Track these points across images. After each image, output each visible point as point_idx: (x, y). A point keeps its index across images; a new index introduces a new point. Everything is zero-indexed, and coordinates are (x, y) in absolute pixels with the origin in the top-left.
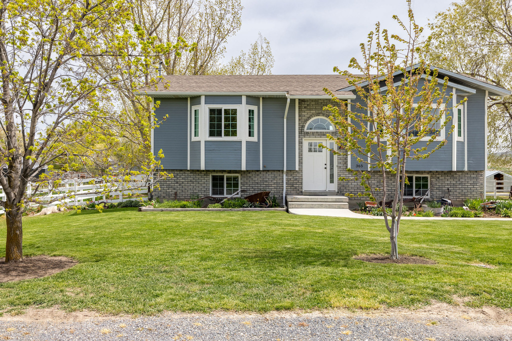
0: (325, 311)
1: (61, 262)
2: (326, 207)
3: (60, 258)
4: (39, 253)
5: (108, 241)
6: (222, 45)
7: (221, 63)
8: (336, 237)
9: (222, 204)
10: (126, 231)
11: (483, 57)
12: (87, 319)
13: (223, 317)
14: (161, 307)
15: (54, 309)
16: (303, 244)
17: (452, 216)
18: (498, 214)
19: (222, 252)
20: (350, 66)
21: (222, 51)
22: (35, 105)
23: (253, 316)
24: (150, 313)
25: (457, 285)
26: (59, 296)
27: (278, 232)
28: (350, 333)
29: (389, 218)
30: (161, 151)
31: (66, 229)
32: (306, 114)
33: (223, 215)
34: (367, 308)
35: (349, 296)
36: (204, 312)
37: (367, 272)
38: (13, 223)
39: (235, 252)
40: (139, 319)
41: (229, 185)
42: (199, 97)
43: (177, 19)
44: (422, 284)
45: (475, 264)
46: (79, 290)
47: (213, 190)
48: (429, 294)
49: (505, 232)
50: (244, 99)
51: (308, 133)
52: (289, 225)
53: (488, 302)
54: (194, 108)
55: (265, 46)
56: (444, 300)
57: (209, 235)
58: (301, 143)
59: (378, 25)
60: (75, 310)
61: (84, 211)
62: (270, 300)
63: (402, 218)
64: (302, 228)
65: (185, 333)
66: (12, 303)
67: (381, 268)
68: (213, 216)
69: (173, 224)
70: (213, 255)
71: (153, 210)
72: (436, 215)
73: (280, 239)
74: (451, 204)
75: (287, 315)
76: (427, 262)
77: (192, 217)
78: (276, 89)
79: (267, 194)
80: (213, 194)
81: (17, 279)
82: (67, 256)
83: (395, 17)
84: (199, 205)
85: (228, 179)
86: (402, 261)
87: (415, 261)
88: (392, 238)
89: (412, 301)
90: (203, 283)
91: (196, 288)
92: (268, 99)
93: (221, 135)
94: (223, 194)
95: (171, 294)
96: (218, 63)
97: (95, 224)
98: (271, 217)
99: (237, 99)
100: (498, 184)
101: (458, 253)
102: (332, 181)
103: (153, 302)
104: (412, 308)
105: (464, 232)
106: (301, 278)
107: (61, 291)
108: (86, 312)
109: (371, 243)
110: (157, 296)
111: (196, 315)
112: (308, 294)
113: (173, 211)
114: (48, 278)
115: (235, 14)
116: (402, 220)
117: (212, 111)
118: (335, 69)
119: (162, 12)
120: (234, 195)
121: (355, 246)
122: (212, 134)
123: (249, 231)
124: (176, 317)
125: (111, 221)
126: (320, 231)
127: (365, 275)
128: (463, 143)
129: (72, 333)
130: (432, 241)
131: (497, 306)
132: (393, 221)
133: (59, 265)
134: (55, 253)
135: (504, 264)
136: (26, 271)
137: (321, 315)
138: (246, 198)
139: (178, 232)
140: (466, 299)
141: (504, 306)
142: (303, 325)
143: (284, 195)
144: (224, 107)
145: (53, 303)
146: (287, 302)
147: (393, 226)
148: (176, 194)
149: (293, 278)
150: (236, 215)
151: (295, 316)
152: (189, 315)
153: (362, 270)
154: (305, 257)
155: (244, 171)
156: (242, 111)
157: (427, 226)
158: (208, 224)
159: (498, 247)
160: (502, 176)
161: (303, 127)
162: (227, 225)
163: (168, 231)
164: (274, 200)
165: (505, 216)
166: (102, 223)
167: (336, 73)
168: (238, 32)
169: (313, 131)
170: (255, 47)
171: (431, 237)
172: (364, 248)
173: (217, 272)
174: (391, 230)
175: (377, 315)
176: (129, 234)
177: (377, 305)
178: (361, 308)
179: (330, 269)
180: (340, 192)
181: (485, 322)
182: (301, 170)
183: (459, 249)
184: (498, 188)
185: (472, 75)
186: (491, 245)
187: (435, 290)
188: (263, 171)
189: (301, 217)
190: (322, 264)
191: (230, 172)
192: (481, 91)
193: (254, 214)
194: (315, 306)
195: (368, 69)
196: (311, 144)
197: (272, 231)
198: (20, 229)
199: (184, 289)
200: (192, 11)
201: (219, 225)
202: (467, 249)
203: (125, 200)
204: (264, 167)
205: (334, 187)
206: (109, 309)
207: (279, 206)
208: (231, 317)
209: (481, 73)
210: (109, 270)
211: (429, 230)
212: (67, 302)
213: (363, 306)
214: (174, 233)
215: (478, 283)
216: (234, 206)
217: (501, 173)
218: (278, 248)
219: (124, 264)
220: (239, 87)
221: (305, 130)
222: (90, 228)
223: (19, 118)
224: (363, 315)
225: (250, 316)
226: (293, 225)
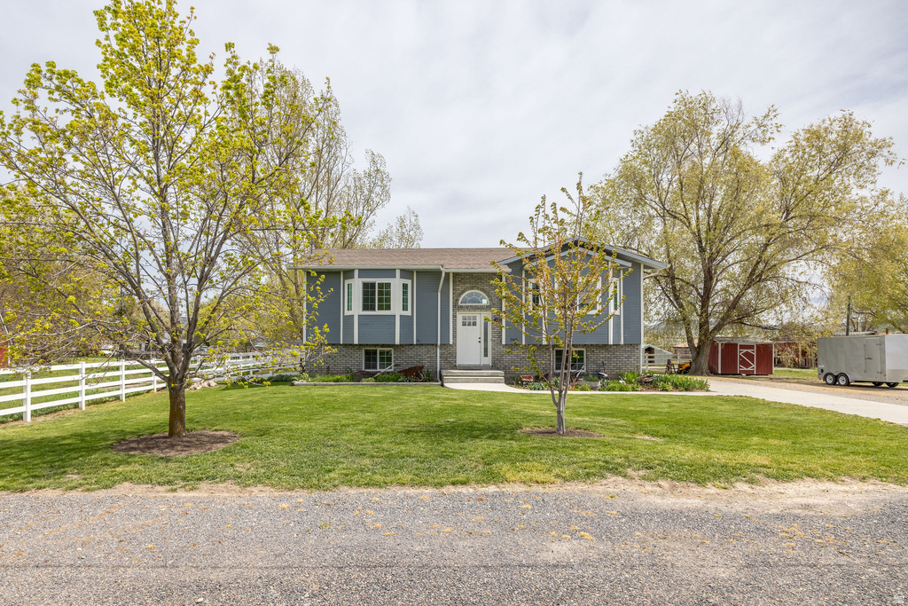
0: (501, 485)
1: (223, 436)
2: (482, 382)
3: (222, 433)
4: (200, 427)
5: (267, 415)
6: (371, 218)
7: (370, 236)
8: (497, 410)
9: (375, 378)
10: (283, 406)
11: (635, 230)
12: (262, 494)
13: (400, 492)
14: (337, 482)
15: (228, 484)
16: (466, 418)
17: (609, 390)
18: (655, 388)
19: (386, 426)
20: (518, 239)
21: (371, 225)
22: (200, 280)
23: (430, 490)
24: (325, 488)
25: (627, 457)
26: (229, 471)
27: (438, 406)
28: (530, 507)
29: (556, 392)
30: (326, 326)
31: (221, 404)
32: (460, 288)
33: (378, 389)
34: (543, 483)
35: (524, 470)
36: (381, 487)
37: (535, 445)
38: (176, 398)
39: (398, 426)
40: (315, 494)
41: (382, 359)
42: (353, 271)
43: (325, 192)
44: (593, 457)
45: (639, 437)
46: (249, 465)
47: (366, 364)
48: (601, 467)
49: (664, 405)
50: (398, 273)
51: (462, 307)
52: (447, 399)
53: (664, 475)
54: (347, 282)
55: (413, 219)
56: (619, 474)
57: (368, 409)
58: (455, 316)
59: (544, 198)
60: (249, 485)
61: (235, 385)
62: (445, 475)
63: (569, 392)
64: (461, 402)
65: (364, 508)
66: (184, 479)
67: (550, 441)
68: (368, 391)
69: (331, 398)
70: (377, 429)
71: (306, 385)
72: (593, 389)
73: (441, 412)
74: (607, 378)
75: (464, 490)
76: (592, 435)
77: (346, 391)
78: (430, 262)
79: (422, 368)
80: (366, 368)
81: (184, 455)
82: (228, 431)
83: (563, 190)
84: (352, 380)
85: (381, 353)
86: (568, 434)
87: (580, 434)
88: (559, 412)
89: (588, 474)
90: (373, 457)
91: (367, 461)
92: (421, 273)
93: (374, 310)
94: (376, 368)
95: (344, 469)
96: (366, 237)
97: (250, 399)
98: (427, 392)
99: (390, 272)
100: (649, 357)
101: (622, 426)
102: (486, 355)
103: (327, 477)
104: (588, 482)
105: (623, 405)
106: (471, 451)
107: (232, 465)
108: (260, 487)
109: (534, 417)
110: (330, 471)
111: (373, 490)
112: (480, 467)
113: (327, 385)
114: (215, 453)
115: (384, 187)
116: (569, 395)
117: (365, 285)
118: (501, 242)
119: (310, 185)
120: (387, 369)
121: (518, 419)
122: (365, 308)
123: (408, 405)
124: (353, 491)
125: (267, 395)
126: (480, 405)
127: (535, 448)
128: (619, 316)
129: (250, 508)
130: (594, 414)
131: (673, 479)
132: (560, 395)
133: (223, 439)
134: (215, 428)
135: (668, 436)
136: (189, 445)
137: (498, 489)
138: (400, 372)
139: (336, 406)
140: (642, 473)
141: (680, 480)
142: (482, 500)
143: (438, 370)
144: (378, 281)
145: (226, 478)
146: (462, 477)
147: (560, 400)
148: (328, 368)
149: (462, 451)
150: (391, 389)
151: (471, 490)
152: (365, 490)
153: (530, 444)
154: (471, 431)
155: (397, 346)
156: (396, 284)
157: (586, 400)
158: (365, 398)
159: (661, 420)
160: (653, 349)
161: (457, 300)
162: (385, 399)
163: (327, 406)
164: (428, 374)
165: (663, 390)
166: (256, 398)
167: (503, 246)
168: (387, 205)
169: (468, 304)
170: (402, 221)
171: (592, 410)
172: (528, 422)
173: (385, 446)
174: (558, 405)
175: (554, 489)
176: (288, 409)
177: (553, 478)
178: (537, 482)
179: (497, 443)
180: (494, 367)
181: (662, 495)
182: (455, 343)
183: (622, 422)
184: (650, 362)
185: (624, 247)
186: (653, 418)
187: (606, 462)
188: (417, 345)
189: (457, 391)
190: (490, 438)
191: (383, 346)
192: (636, 264)
193: (409, 388)
194: (490, 480)
195: (536, 243)
196: (464, 318)
197: (432, 405)
198: (183, 403)
199: (354, 462)
200: (341, 185)
201: (377, 399)
202: (630, 422)
203: (275, 375)
204: (417, 341)
205: (488, 361)
206: (284, 484)
207: (433, 381)
208: (408, 492)
209: (633, 246)
210: (275, 445)
211: (588, 403)
212: (240, 477)
213: (539, 480)
214: (334, 407)
215: (648, 456)
216: (389, 380)
217: (651, 346)
218: (441, 421)
219: (289, 438)
220: (393, 261)
221: (459, 304)
222: (246, 403)
223: (184, 294)
224: (540, 489)
225: (427, 491)
226: (452, 399)
